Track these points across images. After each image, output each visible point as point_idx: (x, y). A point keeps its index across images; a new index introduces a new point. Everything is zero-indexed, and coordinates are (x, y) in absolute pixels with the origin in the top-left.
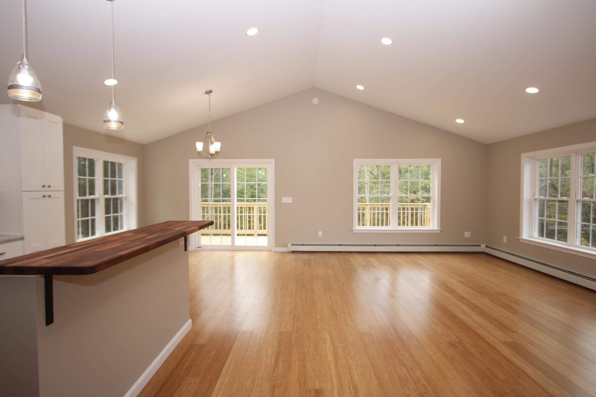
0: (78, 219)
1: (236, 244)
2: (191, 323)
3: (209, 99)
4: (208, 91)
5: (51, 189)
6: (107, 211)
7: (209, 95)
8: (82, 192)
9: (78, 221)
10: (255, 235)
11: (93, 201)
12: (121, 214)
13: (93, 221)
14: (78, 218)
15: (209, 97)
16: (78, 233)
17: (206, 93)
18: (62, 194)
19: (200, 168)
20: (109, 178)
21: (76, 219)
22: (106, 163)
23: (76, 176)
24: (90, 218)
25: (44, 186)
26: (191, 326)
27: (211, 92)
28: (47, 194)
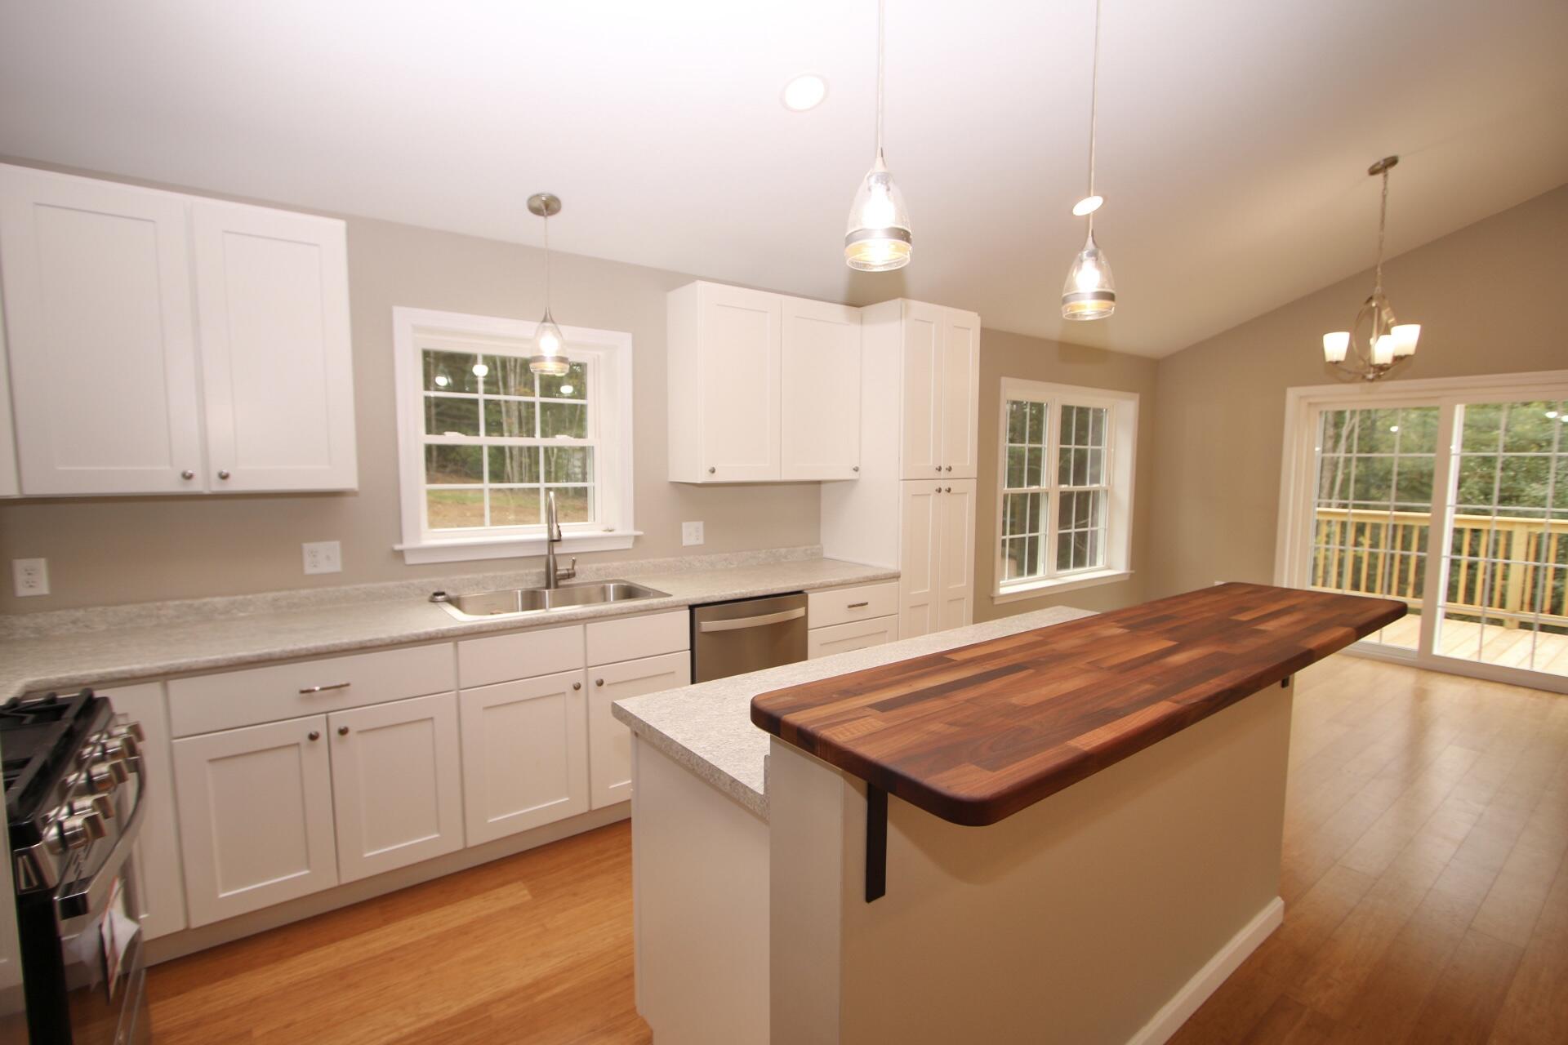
0: (1004, 537)
1: (1438, 650)
2: (1282, 909)
3: (1385, 189)
4: (1382, 163)
5: (953, 474)
6: (1064, 521)
7: (1386, 176)
8: (1014, 479)
9: (1004, 541)
10: (1507, 623)
11: (1035, 497)
12: (1094, 529)
13: (1034, 542)
14: (1004, 533)
15: (1385, 183)
16: (1003, 555)
17: (1373, 172)
18: (972, 486)
19: (1321, 413)
20: (1073, 446)
21: (999, 537)
22: (1067, 411)
23: (1004, 444)
24: (1027, 535)
25: (940, 469)
26: (1279, 920)
27: (1392, 162)
28: (944, 486)
